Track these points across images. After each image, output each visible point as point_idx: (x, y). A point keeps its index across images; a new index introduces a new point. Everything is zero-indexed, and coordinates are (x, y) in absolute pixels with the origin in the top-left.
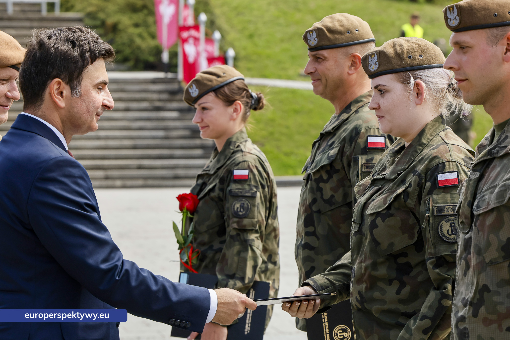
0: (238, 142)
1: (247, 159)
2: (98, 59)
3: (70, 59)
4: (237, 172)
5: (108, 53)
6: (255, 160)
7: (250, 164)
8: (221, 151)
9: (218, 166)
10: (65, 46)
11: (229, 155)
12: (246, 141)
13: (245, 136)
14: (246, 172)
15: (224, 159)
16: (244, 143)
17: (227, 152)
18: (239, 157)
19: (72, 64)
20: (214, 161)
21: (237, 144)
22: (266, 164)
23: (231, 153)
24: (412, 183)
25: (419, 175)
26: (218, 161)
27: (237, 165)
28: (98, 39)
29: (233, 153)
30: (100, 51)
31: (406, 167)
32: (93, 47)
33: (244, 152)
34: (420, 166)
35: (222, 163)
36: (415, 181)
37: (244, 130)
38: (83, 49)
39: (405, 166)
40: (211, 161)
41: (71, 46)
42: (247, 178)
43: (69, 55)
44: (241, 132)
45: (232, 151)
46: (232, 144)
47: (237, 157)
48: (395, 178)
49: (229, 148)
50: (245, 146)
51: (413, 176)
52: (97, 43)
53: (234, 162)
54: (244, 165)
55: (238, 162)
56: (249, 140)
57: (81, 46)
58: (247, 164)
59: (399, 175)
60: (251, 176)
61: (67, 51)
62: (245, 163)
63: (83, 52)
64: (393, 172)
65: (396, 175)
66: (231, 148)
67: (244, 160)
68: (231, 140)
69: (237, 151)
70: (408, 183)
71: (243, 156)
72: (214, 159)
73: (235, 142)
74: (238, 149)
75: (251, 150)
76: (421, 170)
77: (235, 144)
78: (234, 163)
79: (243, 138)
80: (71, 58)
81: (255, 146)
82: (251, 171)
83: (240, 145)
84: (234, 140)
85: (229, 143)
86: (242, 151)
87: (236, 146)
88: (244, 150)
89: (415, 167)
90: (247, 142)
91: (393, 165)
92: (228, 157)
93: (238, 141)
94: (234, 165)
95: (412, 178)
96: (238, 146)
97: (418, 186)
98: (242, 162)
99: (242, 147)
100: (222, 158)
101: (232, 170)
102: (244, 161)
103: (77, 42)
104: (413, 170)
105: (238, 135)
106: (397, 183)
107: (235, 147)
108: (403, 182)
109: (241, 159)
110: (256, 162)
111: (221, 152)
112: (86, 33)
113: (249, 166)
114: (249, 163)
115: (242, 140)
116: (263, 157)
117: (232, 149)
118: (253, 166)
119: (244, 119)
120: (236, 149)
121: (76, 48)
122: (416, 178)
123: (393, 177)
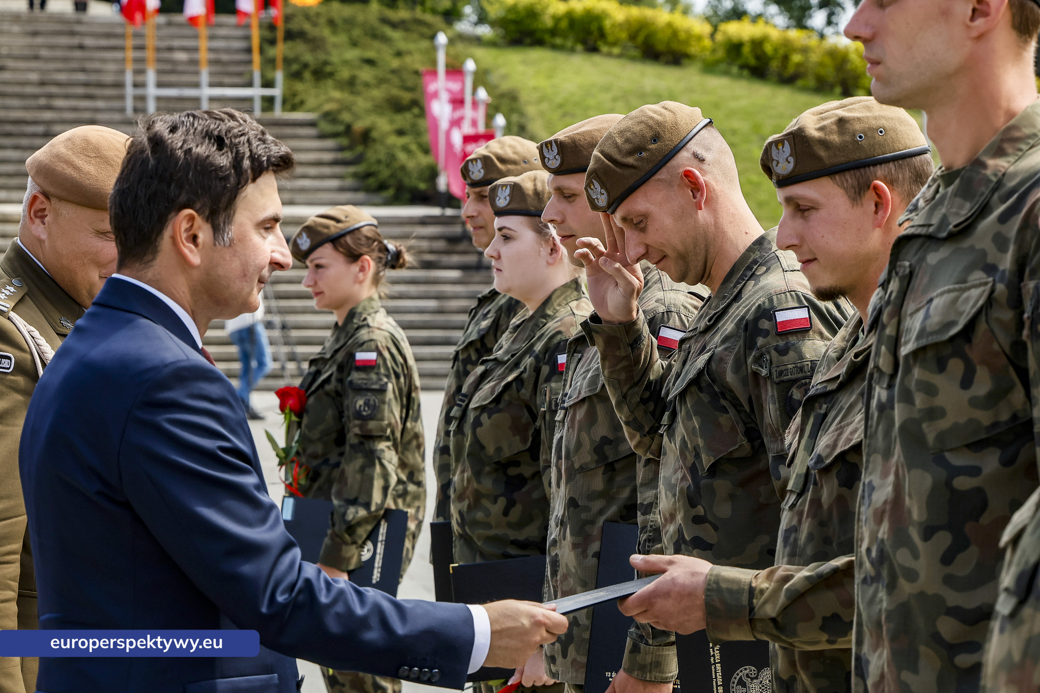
1: (374, 338)
2: (265, 172)
3: (214, 173)
5: (285, 162)
6: (386, 339)
7: (379, 344)
8: (342, 326)
9: (337, 347)
10: (204, 147)
12: (376, 312)
13: (376, 304)
16: (373, 315)
17: (349, 327)
19: (218, 182)
20: (331, 340)
21: (364, 316)
22: (403, 344)
26: (337, 340)
27: (361, 345)
28: (263, 133)
30: (269, 158)
32: (257, 148)
33: (372, 327)
35: (342, 342)
37: (376, 296)
38: (237, 152)
41: (215, 147)
42: (374, 364)
43: (212, 165)
44: (371, 299)
46: (357, 316)
47: (362, 335)
49: (352, 322)
52: (264, 141)
53: (356, 341)
54: (371, 345)
55: (362, 341)
56: (382, 310)
57: (234, 147)
60: (381, 361)
61: (208, 157)
62: (373, 342)
63: (238, 159)
66: (355, 321)
67: (371, 338)
68: (355, 311)
69: (363, 326)
71: (369, 332)
73: (360, 313)
74: (364, 323)
75: (382, 324)
78: (357, 343)
79: (372, 308)
80: (216, 170)
82: (380, 354)
83: (368, 317)
85: (352, 315)
86: (368, 326)
87: (362, 319)
88: (371, 324)
90: (378, 314)
92: (350, 335)
93: (365, 312)
96: (365, 319)
98: (368, 341)
99: (370, 320)
100: (343, 335)
101: (354, 352)
102: (371, 340)
103: (227, 139)
105: (366, 304)
107: (360, 320)
109: (366, 338)
110: (387, 342)
112: (241, 122)
113: (377, 347)
114: (377, 343)
116: (400, 334)
117: (356, 323)
118: (382, 346)
119: (376, 281)
120: (361, 324)
121: (225, 149)
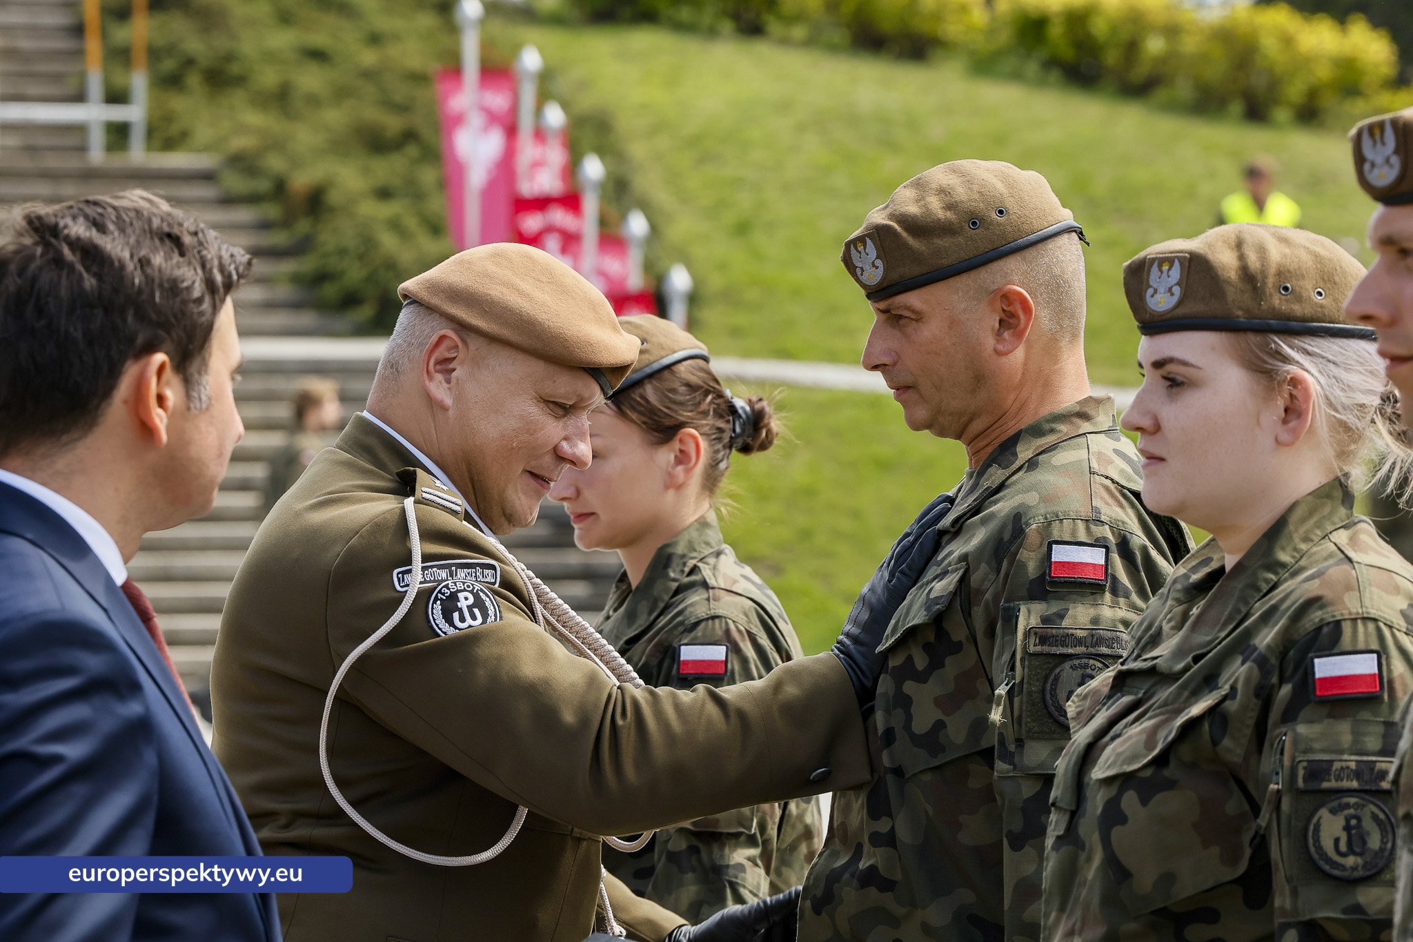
0: (693, 558)
1: (720, 612)
4: (689, 653)
6: (746, 615)
7: (732, 626)
8: (640, 583)
9: (632, 633)
11: (666, 598)
12: (718, 554)
13: (714, 536)
14: (718, 653)
15: (650, 614)
16: (712, 560)
17: (658, 587)
18: (696, 604)
20: (615, 616)
21: (691, 563)
22: (781, 625)
23: (671, 594)
24: (1240, 686)
25: (1262, 662)
26: (631, 617)
27: (692, 629)
29: (677, 592)
31: (1223, 634)
33: (713, 588)
34: (1265, 631)
35: (642, 622)
36: (1248, 679)
37: (712, 517)
39: (1221, 630)
40: (608, 618)
42: (722, 671)
44: (703, 524)
45: (675, 585)
46: (675, 562)
47: (691, 605)
48: (1186, 669)
49: (666, 576)
50: (715, 568)
51: (1243, 663)
53: (680, 619)
54: (713, 629)
55: (693, 620)
56: (727, 549)
58: (720, 624)
59: (1197, 659)
60: (735, 665)
62: (717, 621)
64: (1179, 653)
65: (1190, 659)
66: (672, 575)
67: (712, 612)
68: (670, 550)
69: (691, 586)
70: (1227, 687)
71: (708, 599)
72: (615, 610)
73: (683, 556)
74: (693, 578)
75: (735, 582)
76: (1269, 647)
77: (684, 564)
78: (682, 623)
79: (708, 544)
81: (748, 571)
82: (734, 648)
83: (700, 564)
84: (680, 549)
85: (663, 560)
86: (705, 585)
87: (687, 570)
88: (712, 582)
89: (1249, 634)
90: (722, 557)
91: (1184, 629)
92: (661, 605)
93: (694, 554)
94: (681, 629)
95: (1238, 671)
96: (694, 570)
97: (1257, 696)
98: (707, 619)
99: (706, 572)
100: (643, 607)
101: (675, 644)
102: (714, 618)
104: (1241, 645)
105: (694, 534)
106: (1193, 685)
107: (683, 571)
108: (1209, 681)
109: (701, 611)
110: (749, 622)
111: (637, 588)
113: (727, 632)
114: (727, 623)
115: (707, 551)
116: (773, 605)
117: (675, 580)
118: (739, 631)
119: (711, 482)
120: (686, 580)
122: (1250, 669)
123: (1180, 666)
